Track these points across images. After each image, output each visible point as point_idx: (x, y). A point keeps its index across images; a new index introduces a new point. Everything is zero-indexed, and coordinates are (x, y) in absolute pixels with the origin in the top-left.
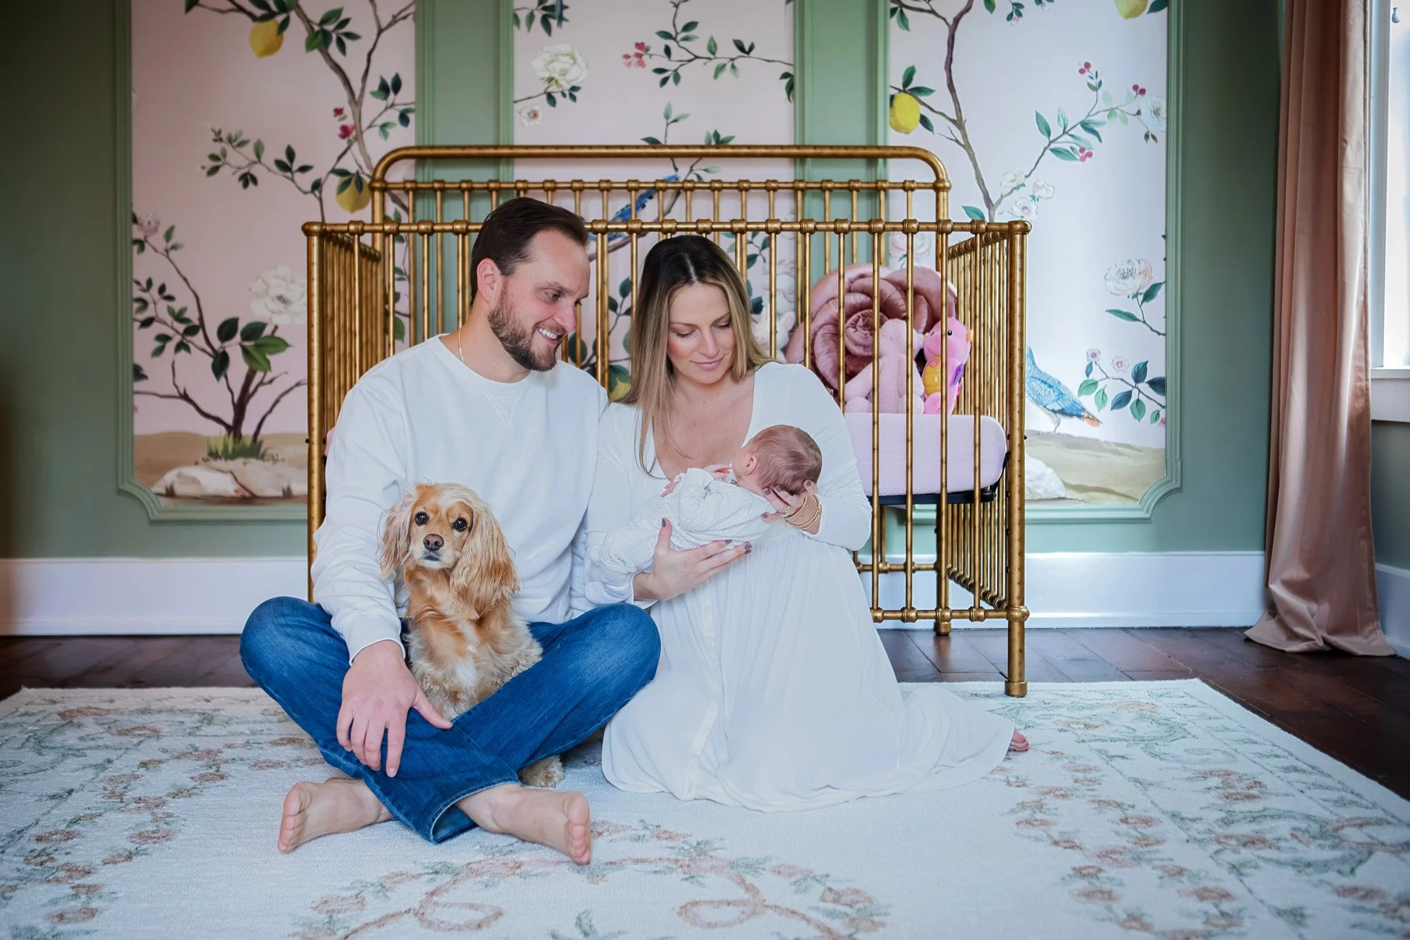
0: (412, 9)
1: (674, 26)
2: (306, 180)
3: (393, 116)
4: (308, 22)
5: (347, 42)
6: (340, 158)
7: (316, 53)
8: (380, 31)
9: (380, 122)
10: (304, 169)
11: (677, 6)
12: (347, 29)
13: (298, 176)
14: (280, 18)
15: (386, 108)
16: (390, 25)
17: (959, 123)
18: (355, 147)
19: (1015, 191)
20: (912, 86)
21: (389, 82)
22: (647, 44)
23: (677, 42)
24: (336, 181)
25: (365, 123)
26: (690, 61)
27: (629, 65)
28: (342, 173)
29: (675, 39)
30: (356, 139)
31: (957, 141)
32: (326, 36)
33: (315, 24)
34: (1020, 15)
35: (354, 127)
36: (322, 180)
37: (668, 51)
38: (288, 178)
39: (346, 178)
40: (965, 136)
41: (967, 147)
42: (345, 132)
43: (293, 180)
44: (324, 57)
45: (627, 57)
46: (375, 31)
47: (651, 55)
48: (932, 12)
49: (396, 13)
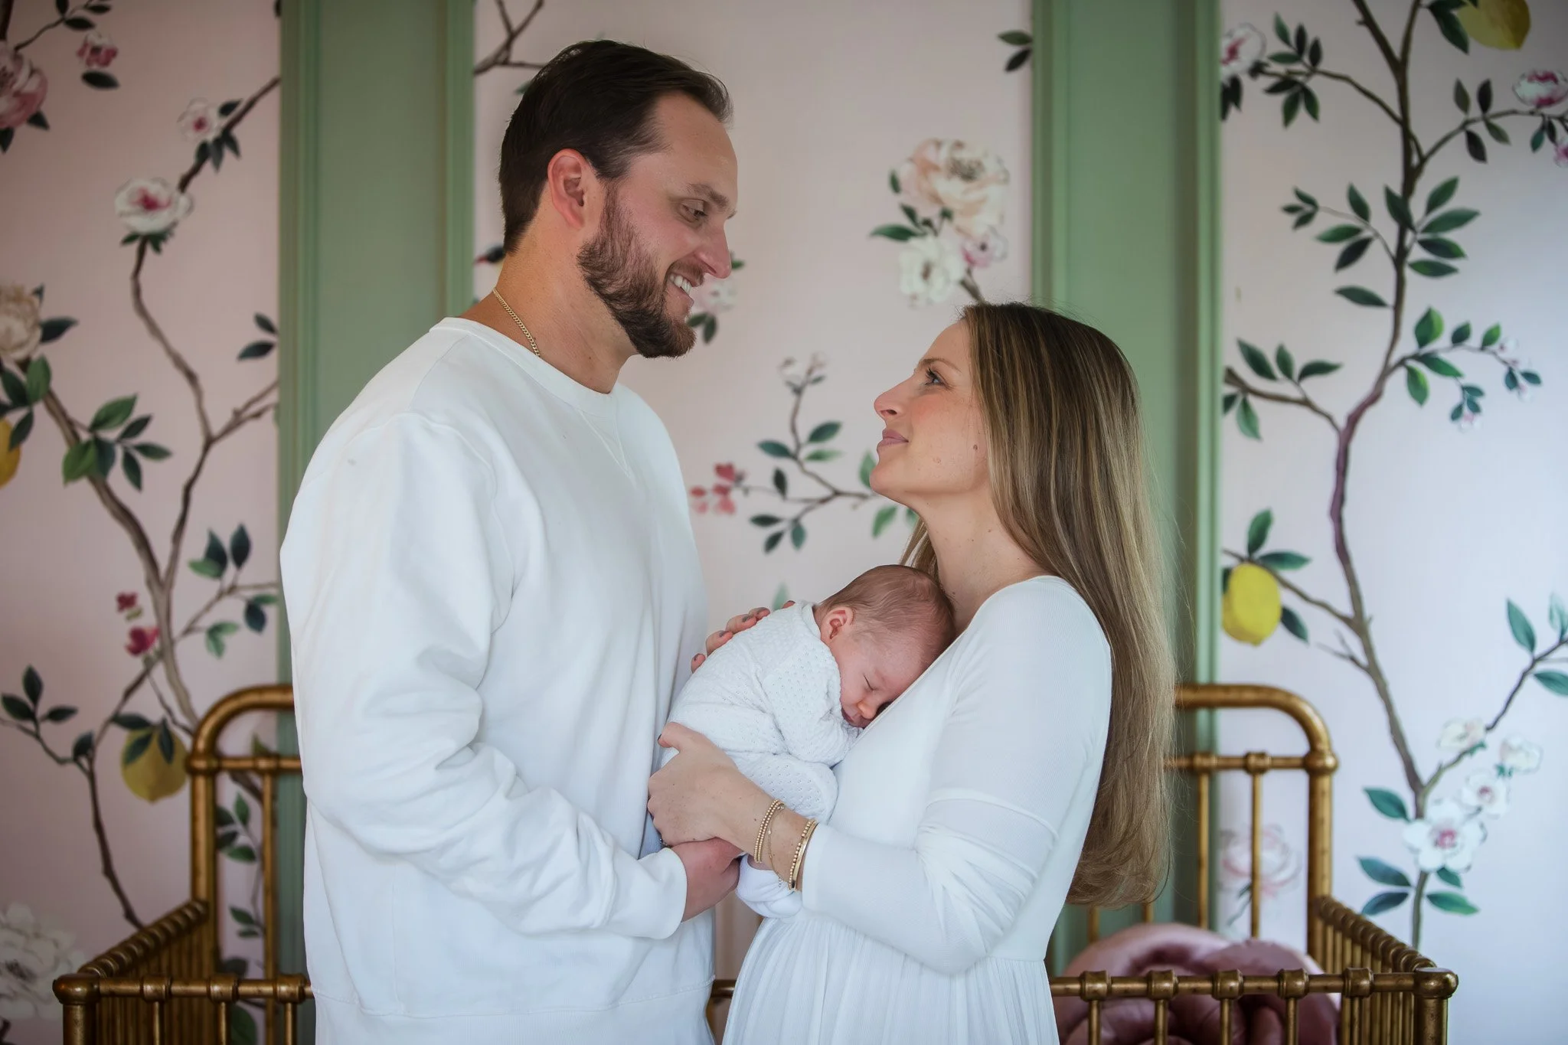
0: (273, 398)
1: (794, 430)
2: (62, 737)
3: (233, 610)
4: (68, 424)
5: (145, 463)
6: (129, 692)
7: (84, 487)
8: (209, 442)
9: (207, 621)
10: (59, 714)
11: (798, 391)
12: (145, 437)
13: (47, 729)
14: (14, 417)
15: (221, 595)
16: (228, 430)
17: (1357, 623)
18: (159, 672)
19: (1466, 759)
20: (1267, 548)
21: (226, 543)
22: (739, 467)
23: (800, 464)
24: (118, 739)
25: (178, 624)
26: (824, 501)
27: (703, 508)
28: (134, 723)
29: (794, 457)
30: (161, 655)
31: (1353, 659)
32: (104, 451)
33: (82, 427)
34: (1475, 409)
35: (157, 632)
36: (95, 737)
37: (780, 481)
38: (27, 731)
39: (140, 734)
40: (1368, 650)
41: (1373, 670)
42: (139, 642)
43: (37, 736)
44: (100, 493)
45: (698, 492)
46: (199, 441)
47: (746, 491)
48: (1306, 403)
49: (240, 405)
